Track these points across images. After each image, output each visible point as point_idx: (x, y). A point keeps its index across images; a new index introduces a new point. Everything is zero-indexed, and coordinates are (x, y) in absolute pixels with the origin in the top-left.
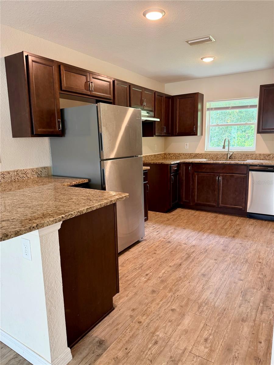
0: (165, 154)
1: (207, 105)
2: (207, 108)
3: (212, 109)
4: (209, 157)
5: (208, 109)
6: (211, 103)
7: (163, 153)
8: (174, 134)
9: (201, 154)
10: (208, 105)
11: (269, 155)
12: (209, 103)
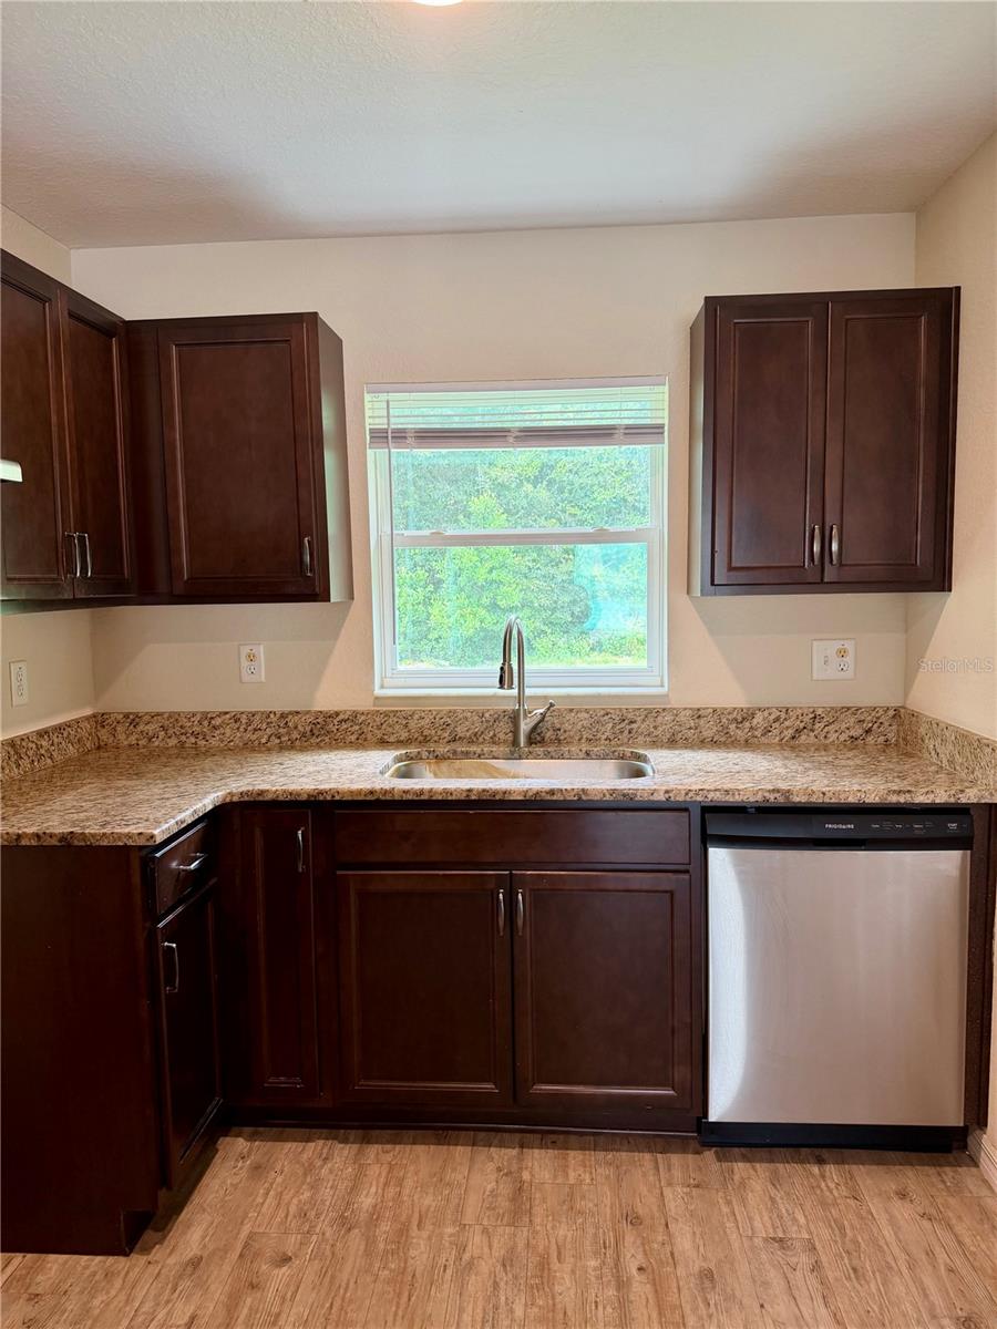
0: (99, 720)
1: (368, 413)
2: (367, 428)
3: (400, 436)
4: (404, 735)
5: (381, 437)
6: (392, 396)
7: (88, 712)
8: (162, 587)
9: (355, 714)
10: (373, 407)
11: (747, 715)
12: (383, 397)
